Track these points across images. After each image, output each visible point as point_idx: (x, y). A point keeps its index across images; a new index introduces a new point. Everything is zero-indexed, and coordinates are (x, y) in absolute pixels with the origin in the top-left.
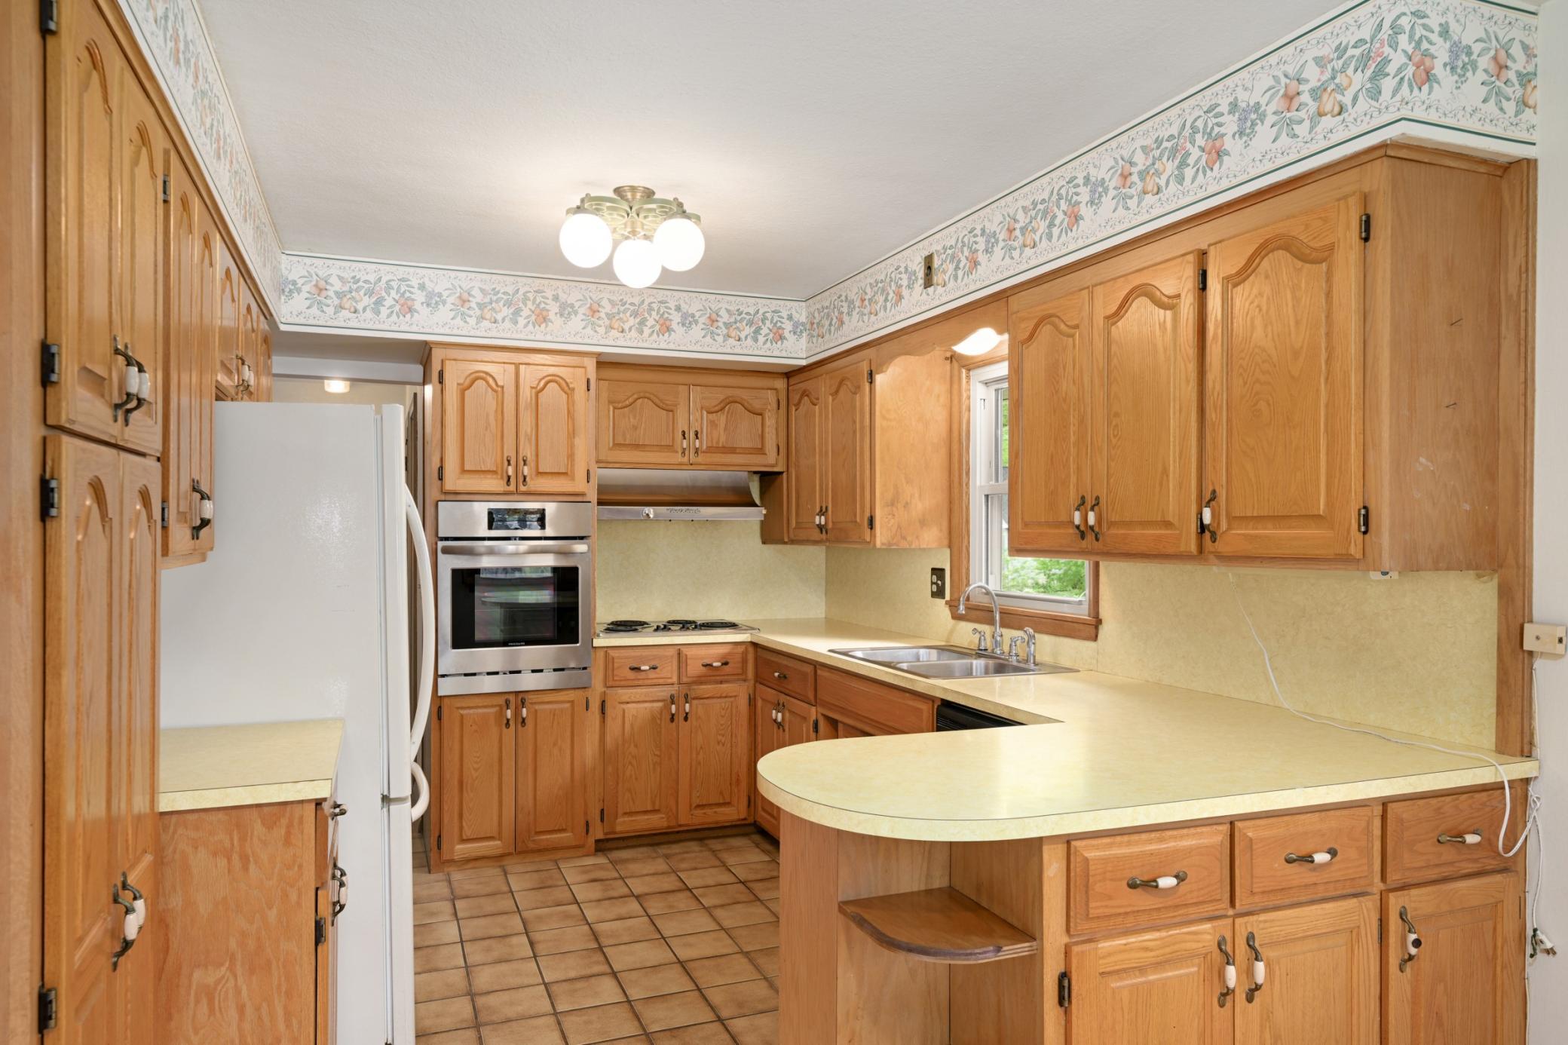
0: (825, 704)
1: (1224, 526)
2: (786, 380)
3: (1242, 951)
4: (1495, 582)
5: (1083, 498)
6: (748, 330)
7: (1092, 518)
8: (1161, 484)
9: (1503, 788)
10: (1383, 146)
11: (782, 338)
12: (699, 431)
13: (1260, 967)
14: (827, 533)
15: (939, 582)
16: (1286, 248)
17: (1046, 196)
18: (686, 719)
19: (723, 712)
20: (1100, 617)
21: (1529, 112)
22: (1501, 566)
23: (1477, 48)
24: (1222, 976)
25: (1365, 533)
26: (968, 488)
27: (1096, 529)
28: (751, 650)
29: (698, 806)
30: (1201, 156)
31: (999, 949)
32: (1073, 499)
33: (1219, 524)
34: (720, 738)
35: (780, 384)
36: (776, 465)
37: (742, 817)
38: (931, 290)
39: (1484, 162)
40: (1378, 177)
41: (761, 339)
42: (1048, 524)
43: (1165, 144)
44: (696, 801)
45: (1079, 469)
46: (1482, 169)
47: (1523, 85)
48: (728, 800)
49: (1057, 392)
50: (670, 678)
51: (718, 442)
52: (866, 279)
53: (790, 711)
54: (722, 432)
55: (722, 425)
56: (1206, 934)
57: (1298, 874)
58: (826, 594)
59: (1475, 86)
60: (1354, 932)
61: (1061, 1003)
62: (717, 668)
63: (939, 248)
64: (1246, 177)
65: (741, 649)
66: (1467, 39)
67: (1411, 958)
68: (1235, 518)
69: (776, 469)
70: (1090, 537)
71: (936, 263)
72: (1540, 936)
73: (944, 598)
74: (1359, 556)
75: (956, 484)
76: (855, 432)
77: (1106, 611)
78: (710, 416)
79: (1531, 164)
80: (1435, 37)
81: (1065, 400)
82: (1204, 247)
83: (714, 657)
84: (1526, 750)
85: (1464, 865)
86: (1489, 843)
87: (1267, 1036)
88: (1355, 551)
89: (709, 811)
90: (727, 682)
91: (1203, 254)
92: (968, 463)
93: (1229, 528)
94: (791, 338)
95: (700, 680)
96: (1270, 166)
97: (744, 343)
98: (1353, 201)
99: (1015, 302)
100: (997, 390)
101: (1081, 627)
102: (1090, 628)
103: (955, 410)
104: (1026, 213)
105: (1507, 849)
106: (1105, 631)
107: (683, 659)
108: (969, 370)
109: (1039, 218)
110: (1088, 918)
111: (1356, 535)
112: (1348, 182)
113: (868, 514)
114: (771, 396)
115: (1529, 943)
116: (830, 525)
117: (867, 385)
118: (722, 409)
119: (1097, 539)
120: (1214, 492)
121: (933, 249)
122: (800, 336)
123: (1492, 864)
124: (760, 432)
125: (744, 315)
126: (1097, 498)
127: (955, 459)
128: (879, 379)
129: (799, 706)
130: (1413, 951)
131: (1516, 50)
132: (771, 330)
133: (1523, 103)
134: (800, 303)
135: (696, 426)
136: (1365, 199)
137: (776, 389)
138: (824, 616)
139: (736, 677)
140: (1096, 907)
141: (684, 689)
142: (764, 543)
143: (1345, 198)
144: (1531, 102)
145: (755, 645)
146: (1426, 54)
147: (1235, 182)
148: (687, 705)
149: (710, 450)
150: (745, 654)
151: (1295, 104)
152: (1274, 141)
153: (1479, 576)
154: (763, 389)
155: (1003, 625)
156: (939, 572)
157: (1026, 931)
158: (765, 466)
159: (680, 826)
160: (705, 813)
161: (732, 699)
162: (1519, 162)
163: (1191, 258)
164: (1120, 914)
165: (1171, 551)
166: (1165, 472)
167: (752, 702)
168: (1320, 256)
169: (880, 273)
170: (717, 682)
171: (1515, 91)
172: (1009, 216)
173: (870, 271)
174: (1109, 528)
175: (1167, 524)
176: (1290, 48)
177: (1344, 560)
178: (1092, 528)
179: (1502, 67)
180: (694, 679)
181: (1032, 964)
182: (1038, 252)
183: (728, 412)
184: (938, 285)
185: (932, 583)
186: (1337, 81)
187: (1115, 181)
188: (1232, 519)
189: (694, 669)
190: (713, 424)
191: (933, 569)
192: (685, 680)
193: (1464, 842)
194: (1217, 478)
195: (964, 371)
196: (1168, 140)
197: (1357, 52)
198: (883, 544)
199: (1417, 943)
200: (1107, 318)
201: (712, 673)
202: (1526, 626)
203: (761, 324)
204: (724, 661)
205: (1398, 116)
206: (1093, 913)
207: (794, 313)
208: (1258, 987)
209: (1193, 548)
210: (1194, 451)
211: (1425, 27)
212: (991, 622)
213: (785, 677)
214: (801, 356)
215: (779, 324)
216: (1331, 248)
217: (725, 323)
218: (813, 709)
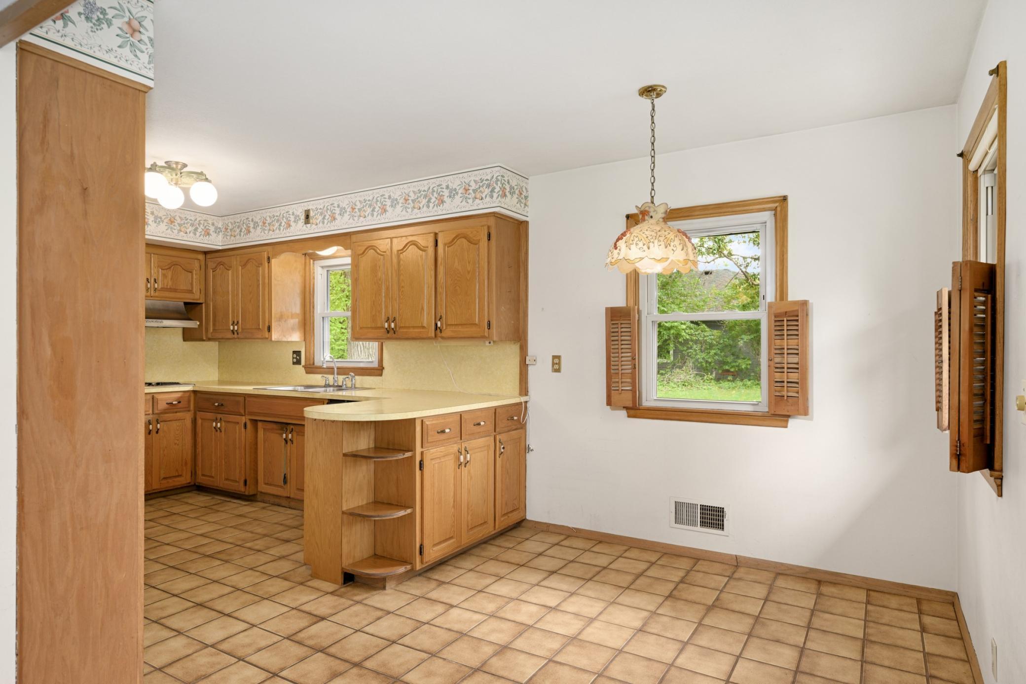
0: (251, 414)
1: (444, 328)
2: (204, 256)
3: (463, 452)
4: (519, 345)
5: (388, 318)
6: (191, 229)
7: (393, 325)
8: (421, 312)
9: (522, 404)
10: (494, 213)
11: (208, 234)
12: (156, 278)
13: (468, 456)
14: (238, 334)
15: (298, 357)
16: (465, 238)
17: (371, 198)
18: (157, 432)
19: (178, 428)
20: (384, 366)
21: (527, 207)
22: (520, 340)
23: (516, 187)
24: (459, 459)
25: (489, 329)
26: (314, 314)
27: (394, 329)
28: (192, 395)
29: (164, 478)
30: (435, 201)
31: (404, 454)
32: (383, 317)
33: (443, 327)
34: (176, 441)
35: (201, 257)
36: (199, 299)
37: (188, 482)
38: (309, 225)
39: (517, 220)
40: (492, 222)
41: (198, 234)
42: (372, 328)
43: (422, 193)
44: (162, 476)
45: (386, 307)
46: (516, 222)
47: (526, 200)
48: (180, 473)
49: (376, 277)
50: (148, 411)
51: (167, 286)
52: (267, 214)
53: (225, 421)
54: (170, 280)
55: (170, 277)
56: (455, 448)
57: (477, 429)
58: (218, 369)
59: (515, 200)
60: (488, 446)
61: (420, 469)
62: (175, 404)
63: (314, 208)
64: (451, 212)
65: (187, 395)
66: (513, 185)
67: (502, 453)
68: (449, 325)
69: (198, 302)
70: (391, 332)
71: (312, 214)
72: (530, 446)
73: (300, 364)
74: (487, 336)
75: (308, 312)
76: (258, 286)
77: (385, 364)
78: (163, 271)
79: (527, 222)
80: (506, 183)
81: (380, 280)
82: (437, 232)
83: (173, 399)
84: (526, 394)
85: (513, 426)
86: (519, 420)
87: (469, 477)
88: (486, 334)
89: (170, 481)
90: (179, 412)
91: (436, 234)
92: (313, 302)
93: (446, 328)
94: (214, 235)
95: (165, 412)
96: (459, 210)
97: (189, 235)
98: (486, 228)
99: (354, 238)
100: (328, 271)
101: (375, 371)
102: (378, 371)
103: (307, 278)
104: (361, 203)
105: (523, 422)
106: (385, 372)
107: (155, 401)
108: (314, 261)
109: (367, 207)
110: (428, 442)
111: (486, 329)
112: (484, 221)
113: (267, 325)
114: (197, 264)
115: (527, 449)
116: (240, 330)
117: (266, 264)
118: (170, 268)
119: (395, 333)
120: (441, 316)
121: (310, 208)
122: (218, 234)
123: (519, 426)
124: (191, 281)
125: (188, 221)
126: (395, 318)
127: (307, 301)
128: (273, 261)
129: (232, 418)
130: (502, 450)
131: (524, 189)
132: (203, 230)
133: (526, 205)
134: (219, 218)
135: (154, 276)
136: (489, 227)
137: (199, 260)
138: (217, 379)
139: (185, 409)
140: (430, 439)
141: (156, 417)
142: (184, 340)
143: (483, 226)
144: (527, 204)
145: (194, 392)
146: (504, 188)
147: (448, 212)
148: (159, 425)
149: (163, 289)
150: (189, 397)
151: (468, 193)
152: (461, 202)
153: (515, 343)
154: (193, 259)
155: (338, 374)
156: (297, 353)
157: (411, 449)
158: (194, 300)
159: (154, 490)
160: (168, 482)
161: (183, 421)
162: (524, 221)
163: (432, 235)
164: (434, 441)
165: (425, 336)
166: (423, 309)
167: (194, 421)
168: (475, 243)
169: (277, 212)
170: (173, 413)
171: (524, 201)
172: (352, 202)
173: (270, 210)
174: (399, 329)
175: (423, 327)
176: (466, 174)
177: (483, 337)
178: (393, 329)
179: (521, 194)
180: (161, 411)
181: (412, 458)
182: (367, 220)
183: (173, 270)
184: (313, 224)
185: (293, 358)
186: (480, 189)
187: (402, 201)
188: (447, 325)
189: (162, 406)
190: (164, 276)
191: (294, 352)
192: (156, 411)
193: (513, 419)
194: (442, 311)
195: (312, 261)
196: (423, 191)
197: (487, 182)
198: (275, 339)
199: (504, 448)
200: (398, 251)
201: (171, 407)
202: (527, 357)
203: (198, 226)
204: (179, 401)
205: (499, 205)
206: (429, 441)
207: (215, 223)
208: (468, 462)
209: (433, 335)
210: (433, 302)
211: (504, 180)
212: (333, 373)
213: (222, 405)
214: (218, 244)
215: (207, 227)
216: (479, 241)
217: (178, 224)
218: (244, 418)
